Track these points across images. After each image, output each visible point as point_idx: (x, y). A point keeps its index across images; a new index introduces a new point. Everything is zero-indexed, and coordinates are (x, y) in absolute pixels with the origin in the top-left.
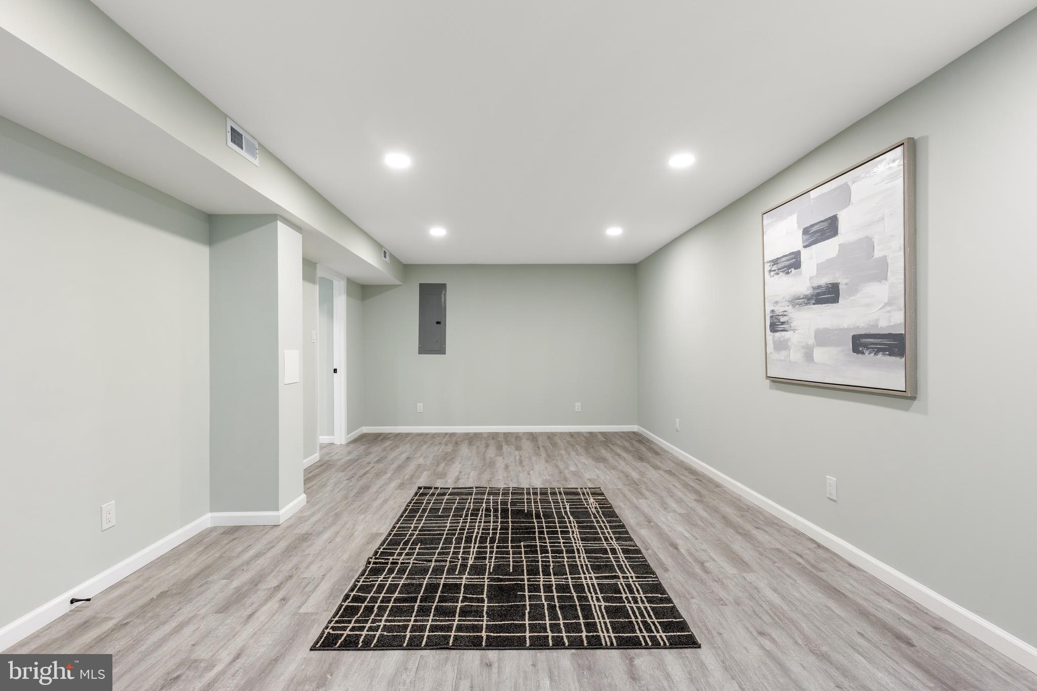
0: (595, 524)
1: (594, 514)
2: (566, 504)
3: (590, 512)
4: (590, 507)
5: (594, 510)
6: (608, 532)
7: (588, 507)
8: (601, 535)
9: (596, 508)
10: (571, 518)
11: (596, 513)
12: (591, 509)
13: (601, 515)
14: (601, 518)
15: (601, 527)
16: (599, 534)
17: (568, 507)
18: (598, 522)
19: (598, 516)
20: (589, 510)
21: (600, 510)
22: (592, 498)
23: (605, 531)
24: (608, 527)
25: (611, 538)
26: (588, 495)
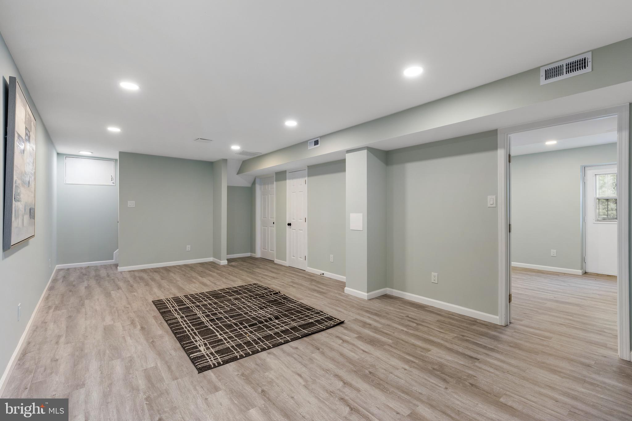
0: (193, 328)
1: (196, 335)
2: (222, 338)
3: (200, 336)
4: (202, 340)
5: (197, 339)
6: (184, 325)
7: (203, 340)
8: (188, 322)
9: (196, 341)
10: (211, 328)
11: (195, 336)
12: (200, 339)
13: (191, 336)
14: (191, 334)
15: (189, 327)
16: (190, 322)
17: (219, 336)
18: (192, 330)
19: (193, 334)
20: (201, 338)
21: (193, 340)
22: (203, 352)
23: (186, 325)
24: (184, 328)
25: (182, 322)
26: (207, 355)
